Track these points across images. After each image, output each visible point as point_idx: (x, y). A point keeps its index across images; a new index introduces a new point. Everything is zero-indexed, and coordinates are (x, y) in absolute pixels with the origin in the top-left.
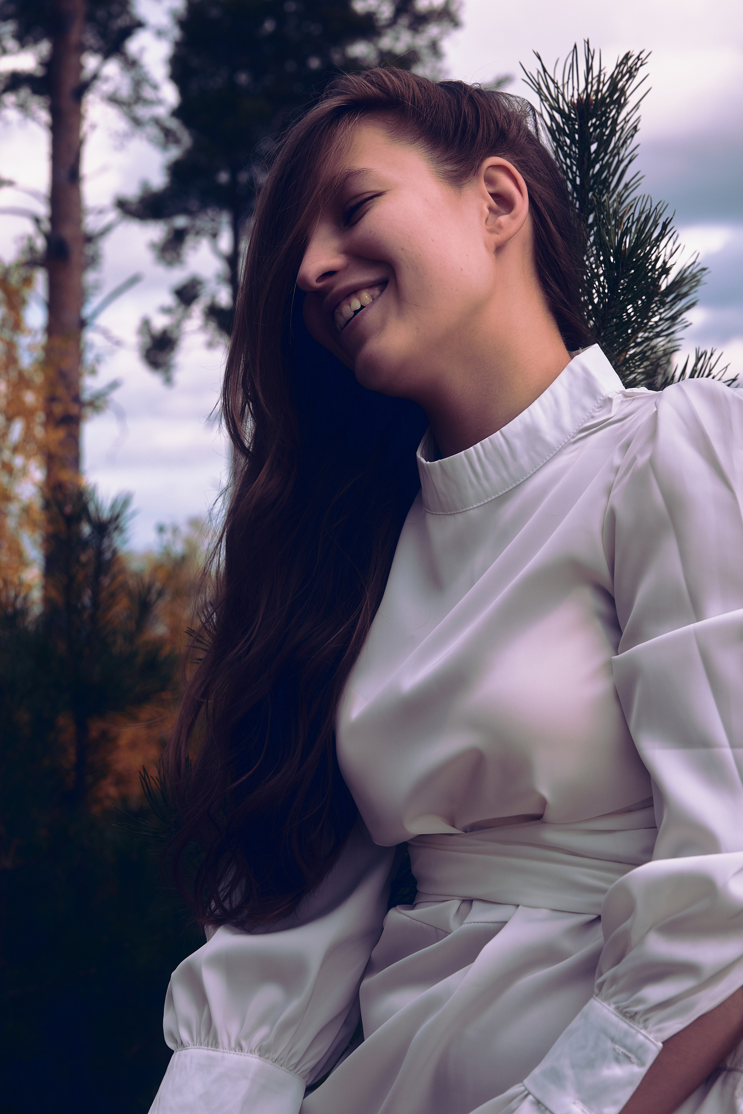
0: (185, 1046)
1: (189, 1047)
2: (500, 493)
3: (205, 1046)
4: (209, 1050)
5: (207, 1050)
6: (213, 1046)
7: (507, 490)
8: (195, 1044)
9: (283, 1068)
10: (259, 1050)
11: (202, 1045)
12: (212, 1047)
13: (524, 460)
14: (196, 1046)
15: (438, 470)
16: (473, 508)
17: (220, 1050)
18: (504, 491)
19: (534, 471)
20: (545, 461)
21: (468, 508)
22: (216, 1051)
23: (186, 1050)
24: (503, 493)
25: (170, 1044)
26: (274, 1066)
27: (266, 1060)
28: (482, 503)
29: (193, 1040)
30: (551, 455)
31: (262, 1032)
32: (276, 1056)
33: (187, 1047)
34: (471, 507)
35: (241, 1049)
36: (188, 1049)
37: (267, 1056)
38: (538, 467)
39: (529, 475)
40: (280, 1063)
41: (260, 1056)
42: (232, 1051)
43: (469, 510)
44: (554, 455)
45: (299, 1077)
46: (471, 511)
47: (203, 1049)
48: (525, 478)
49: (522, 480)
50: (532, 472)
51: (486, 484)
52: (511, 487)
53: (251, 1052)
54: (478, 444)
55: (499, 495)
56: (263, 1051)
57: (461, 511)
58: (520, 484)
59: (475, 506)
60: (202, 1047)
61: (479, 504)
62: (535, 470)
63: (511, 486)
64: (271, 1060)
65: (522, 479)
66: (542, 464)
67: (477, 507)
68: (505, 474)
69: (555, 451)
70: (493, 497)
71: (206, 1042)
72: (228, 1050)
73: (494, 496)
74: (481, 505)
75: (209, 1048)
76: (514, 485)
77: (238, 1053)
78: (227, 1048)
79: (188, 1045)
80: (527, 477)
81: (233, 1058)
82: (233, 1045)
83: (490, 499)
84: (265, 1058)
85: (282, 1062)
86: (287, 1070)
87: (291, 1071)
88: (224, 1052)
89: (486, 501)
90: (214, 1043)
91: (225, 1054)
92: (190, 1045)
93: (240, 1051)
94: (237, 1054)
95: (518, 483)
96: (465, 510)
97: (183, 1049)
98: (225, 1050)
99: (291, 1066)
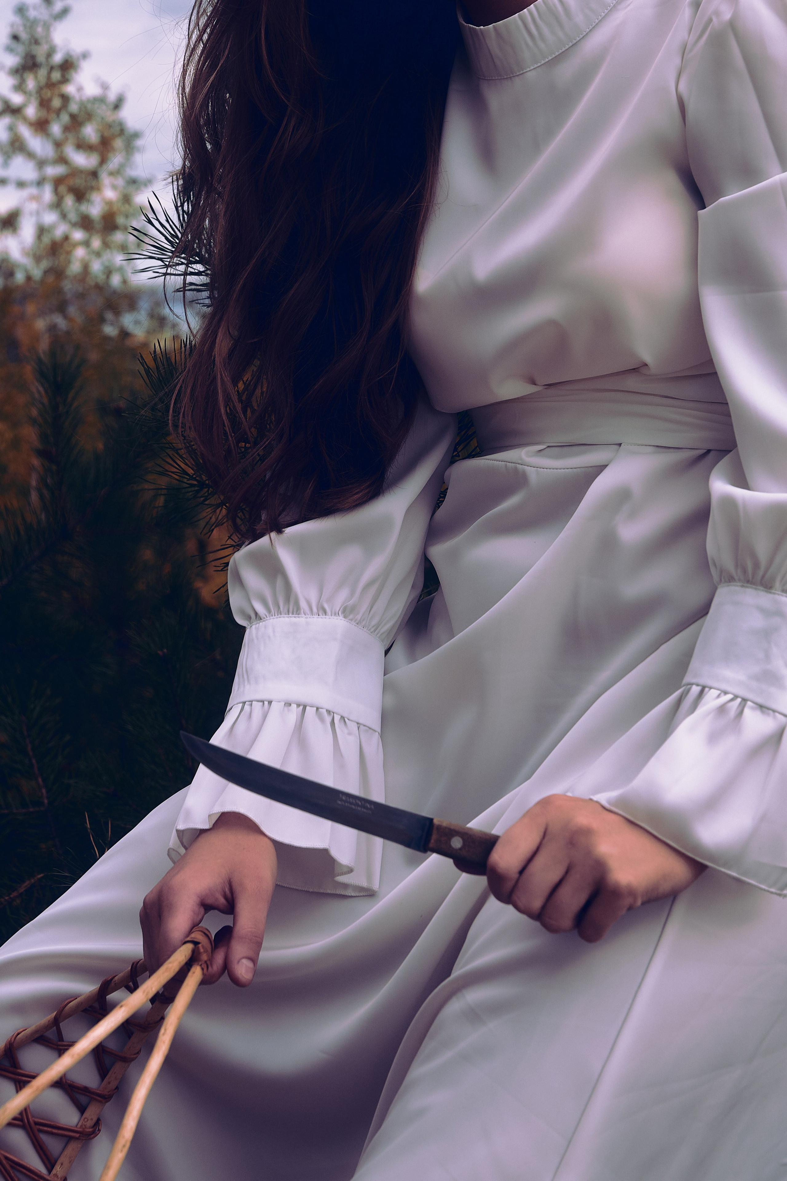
0: (262, 618)
1: (267, 619)
2: (557, 54)
3: (286, 614)
4: (291, 617)
5: (288, 617)
6: (295, 613)
7: (564, 49)
8: (274, 614)
9: (365, 630)
10: (344, 612)
11: (282, 614)
12: (293, 614)
13: (579, 19)
14: (275, 616)
15: (493, 34)
16: (530, 70)
17: (302, 616)
18: (561, 51)
19: (590, 29)
20: (600, 18)
21: (525, 71)
22: (298, 617)
23: (264, 622)
24: (559, 53)
25: (240, 620)
26: (358, 627)
27: (350, 621)
28: (539, 64)
29: (269, 611)
30: (606, 11)
31: (343, 595)
32: (359, 617)
33: (265, 618)
34: (528, 69)
35: (325, 612)
36: (266, 620)
37: (351, 617)
38: (594, 24)
39: (585, 33)
40: (363, 624)
41: (345, 617)
42: (315, 615)
43: (526, 72)
44: (608, 12)
45: (379, 639)
46: (529, 73)
47: (283, 617)
48: (581, 36)
49: (578, 39)
50: (588, 30)
51: (542, 45)
52: (567, 47)
53: (336, 614)
54: (532, 5)
55: (555, 55)
56: (347, 612)
57: (518, 74)
58: (577, 42)
59: (532, 68)
60: (282, 616)
61: (536, 66)
62: (591, 27)
63: (568, 45)
64: (355, 622)
65: (578, 37)
66: (597, 21)
67: (534, 69)
68: (560, 34)
69: (610, 7)
70: (550, 58)
71: (286, 610)
72: (310, 615)
73: (551, 56)
74: (538, 67)
75: (291, 615)
76: (571, 44)
77: (322, 616)
78: (309, 613)
79: (265, 617)
80: (583, 35)
81: (318, 622)
82: (315, 610)
83: (547, 60)
84: (350, 620)
85: (364, 623)
86: (369, 632)
87: (371, 632)
88: (306, 618)
89: (543, 62)
90: (295, 610)
91: (309, 619)
92: (268, 617)
93: (324, 614)
94: (321, 618)
95: (575, 42)
96: (522, 72)
97: (260, 622)
98: (307, 616)
99: (373, 627)
